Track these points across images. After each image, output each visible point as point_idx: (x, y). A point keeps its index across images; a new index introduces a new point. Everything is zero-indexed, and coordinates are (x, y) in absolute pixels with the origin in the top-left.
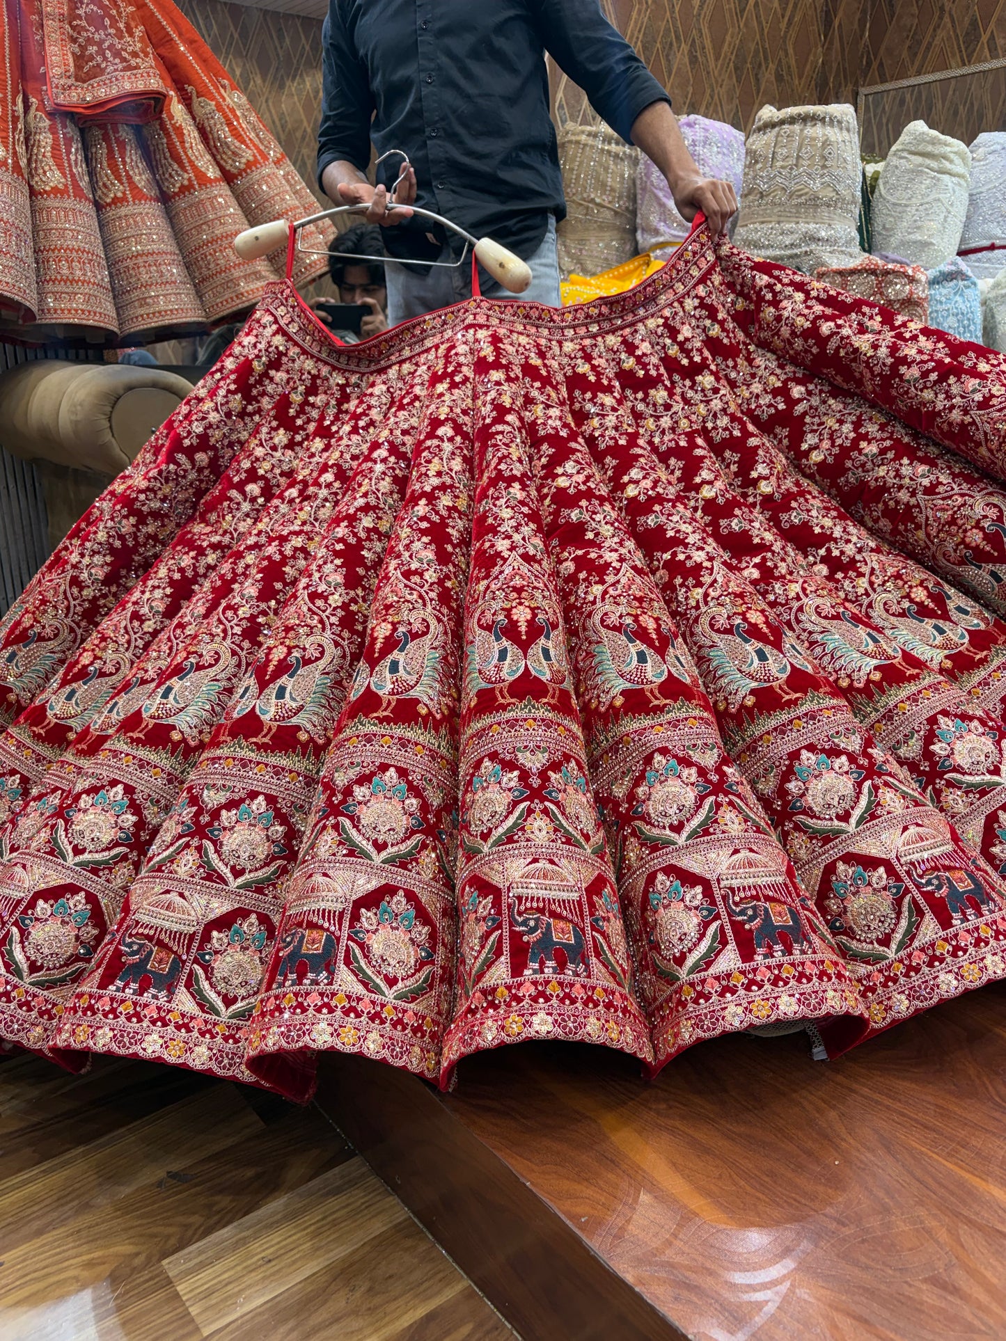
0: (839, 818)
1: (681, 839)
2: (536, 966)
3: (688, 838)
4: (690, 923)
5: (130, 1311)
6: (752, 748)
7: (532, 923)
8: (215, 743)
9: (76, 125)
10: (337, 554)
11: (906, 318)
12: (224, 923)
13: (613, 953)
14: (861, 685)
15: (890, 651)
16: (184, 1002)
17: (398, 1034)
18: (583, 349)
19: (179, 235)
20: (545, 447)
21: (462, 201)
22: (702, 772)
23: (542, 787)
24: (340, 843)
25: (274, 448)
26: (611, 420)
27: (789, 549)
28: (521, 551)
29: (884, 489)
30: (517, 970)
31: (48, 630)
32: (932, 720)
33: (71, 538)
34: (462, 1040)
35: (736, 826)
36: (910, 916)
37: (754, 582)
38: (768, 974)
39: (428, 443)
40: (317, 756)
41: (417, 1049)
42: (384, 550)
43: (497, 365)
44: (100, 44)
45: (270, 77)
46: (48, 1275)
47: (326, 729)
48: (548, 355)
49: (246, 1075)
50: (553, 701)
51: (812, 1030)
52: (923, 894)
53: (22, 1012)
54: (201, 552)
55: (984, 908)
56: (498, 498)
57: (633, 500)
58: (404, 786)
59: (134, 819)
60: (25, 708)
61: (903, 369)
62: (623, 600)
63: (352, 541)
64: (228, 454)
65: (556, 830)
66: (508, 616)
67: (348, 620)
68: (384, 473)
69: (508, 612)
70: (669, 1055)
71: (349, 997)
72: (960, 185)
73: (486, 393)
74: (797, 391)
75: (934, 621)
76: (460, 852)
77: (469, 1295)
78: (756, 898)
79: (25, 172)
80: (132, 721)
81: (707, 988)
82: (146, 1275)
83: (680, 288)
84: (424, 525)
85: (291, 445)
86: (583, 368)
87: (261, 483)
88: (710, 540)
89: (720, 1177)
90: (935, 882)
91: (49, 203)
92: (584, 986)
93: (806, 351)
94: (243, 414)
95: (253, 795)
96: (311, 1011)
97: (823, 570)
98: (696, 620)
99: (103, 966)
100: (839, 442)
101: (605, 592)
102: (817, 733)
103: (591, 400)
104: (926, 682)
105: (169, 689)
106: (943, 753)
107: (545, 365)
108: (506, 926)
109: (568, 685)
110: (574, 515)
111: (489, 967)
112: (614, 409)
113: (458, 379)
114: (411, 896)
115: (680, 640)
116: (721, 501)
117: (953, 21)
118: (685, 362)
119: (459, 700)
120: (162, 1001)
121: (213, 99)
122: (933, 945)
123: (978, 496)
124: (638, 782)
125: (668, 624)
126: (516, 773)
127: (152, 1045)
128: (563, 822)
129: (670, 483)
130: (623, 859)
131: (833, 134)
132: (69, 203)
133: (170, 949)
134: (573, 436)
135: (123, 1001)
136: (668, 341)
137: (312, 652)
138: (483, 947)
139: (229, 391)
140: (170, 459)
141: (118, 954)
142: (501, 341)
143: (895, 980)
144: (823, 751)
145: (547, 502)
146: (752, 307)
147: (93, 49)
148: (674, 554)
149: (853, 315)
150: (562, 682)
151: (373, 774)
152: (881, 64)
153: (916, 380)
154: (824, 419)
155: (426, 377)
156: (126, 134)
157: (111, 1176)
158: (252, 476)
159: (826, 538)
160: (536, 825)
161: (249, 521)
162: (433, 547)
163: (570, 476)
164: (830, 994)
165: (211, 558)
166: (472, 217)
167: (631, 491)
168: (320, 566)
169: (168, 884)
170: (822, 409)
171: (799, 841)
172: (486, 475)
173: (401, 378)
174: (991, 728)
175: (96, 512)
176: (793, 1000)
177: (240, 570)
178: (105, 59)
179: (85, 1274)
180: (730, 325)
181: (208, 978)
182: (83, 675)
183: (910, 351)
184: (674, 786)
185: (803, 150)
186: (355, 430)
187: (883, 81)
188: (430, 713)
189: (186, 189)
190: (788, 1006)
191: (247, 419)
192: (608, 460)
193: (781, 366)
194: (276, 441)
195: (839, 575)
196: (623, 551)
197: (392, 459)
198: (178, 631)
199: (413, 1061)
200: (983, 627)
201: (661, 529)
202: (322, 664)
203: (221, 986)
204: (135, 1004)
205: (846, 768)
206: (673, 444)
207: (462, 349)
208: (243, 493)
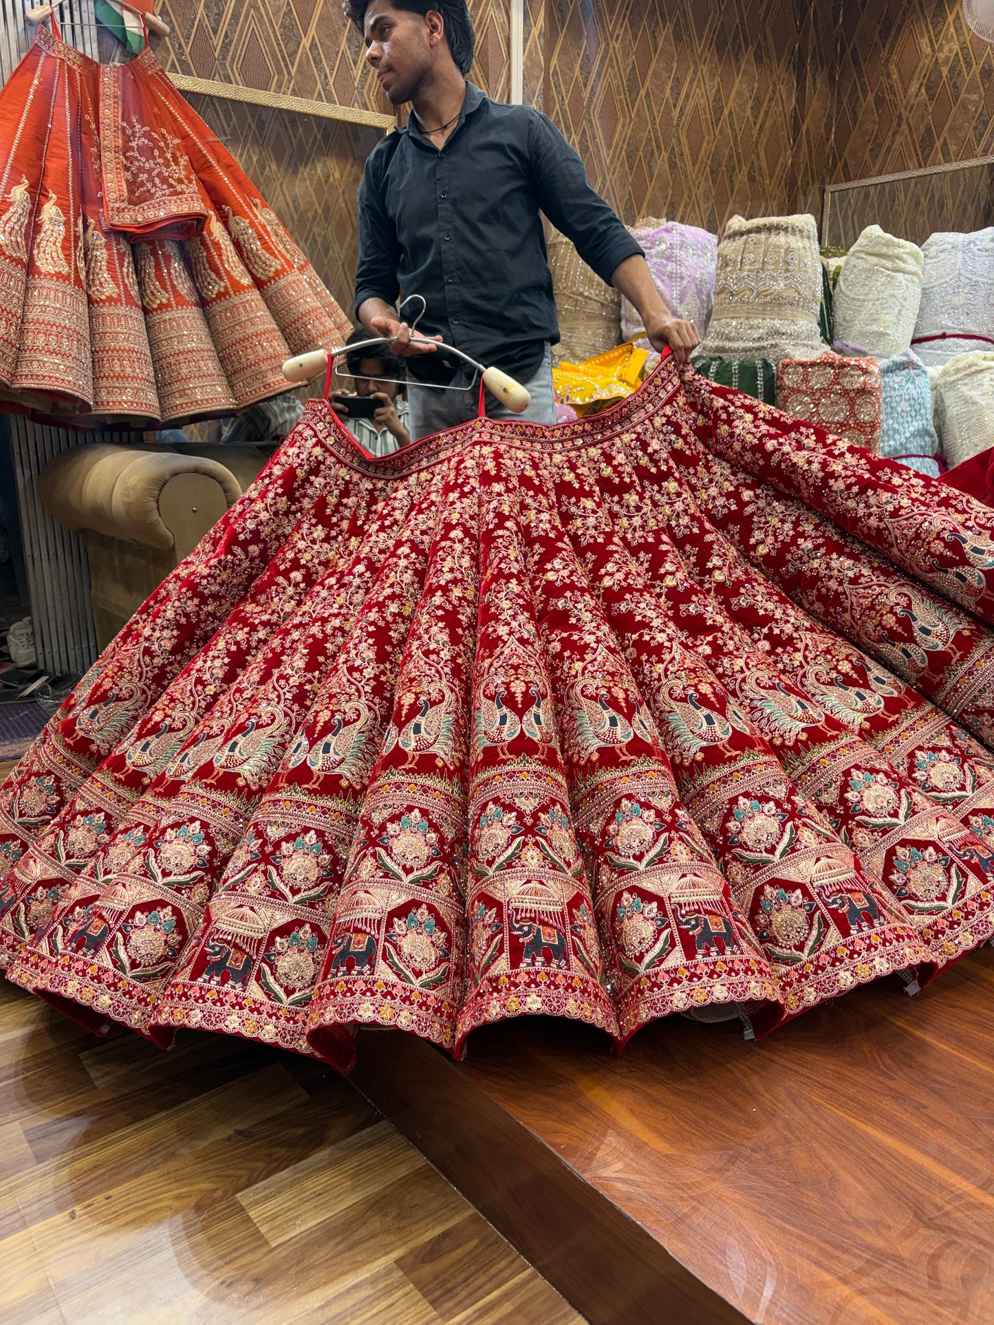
0: (767, 851)
1: (641, 866)
2: (529, 961)
3: (647, 865)
4: (648, 930)
5: (214, 1230)
6: (701, 794)
7: (526, 929)
8: (273, 788)
9: (128, 242)
10: (370, 635)
11: (836, 437)
12: (284, 931)
13: (588, 952)
14: (791, 744)
15: (815, 716)
16: (255, 991)
17: (422, 1013)
18: (569, 461)
19: (214, 334)
20: (537, 546)
21: (474, 335)
22: (659, 814)
23: (534, 825)
24: (378, 868)
25: (314, 542)
26: (591, 521)
27: (736, 629)
28: (518, 635)
29: (818, 578)
30: (515, 963)
31: (124, 692)
32: (847, 773)
33: (141, 613)
34: (473, 1016)
35: (684, 856)
36: (820, 927)
37: (707, 657)
38: (706, 969)
39: (443, 544)
40: (355, 799)
41: (437, 1026)
42: (407, 630)
43: (498, 478)
44: (150, 172)
45: (284, 164)
46: (145, 1206)
47: (362, 777)
48: (541, 466)
49: (303, 1046)
50: (542, 757)
51: (744, 1017)
52: (830, 911)
53: (125, 999)
54: (254, 628)
55: (876, 922)
56: (499, 592)
57: (609, 589)
58: (426, 823)
59: (208, 848)
60: (105, 757)
61: (832, 482)
62: (599, 675)
63: (381, 623)
64: (275, 544)
65: (544, 858)
66: (508, 688)
67: (379, 689)
68: (407, 567)
69: (507, 685)
70: (631, 1032)
71: (386, 984)
72: (912, 281)
73: (489, 502)
74: (747, 495)
75: (856, 689)
76: (470, 876)
77: (473, 1220)
78: (698, 911)
79: (84, 284)
80: (206, 770)
81: (660, 979)
82: (224, 1204)
83: (650, 408)
84: (440, 613)
85: (327, 539)
86: (569, 477)
87: (303, 571)
88: (671, 624)
89: (665, 1120)
90: (839, 901)
91: (105, 310)
92: (565, 976)
93: (754, 463)
94: (288, 513)
95: (306, 830)
96: (358, 994)
97: (766, 645)
98: (658, 690)
99: (193, 963)
100: (781, 538)
101: (585, 668)
102: (752, 783)
103: (575, 504)
104: (843, 742)
105: (235, 744)
106: (855, 800)
107: (538, 476)
108: (506, 931)
109: (555, 744)
110: (561, 604)
111: (494, 961)
112: (594, 512)
113: (466, 489)
114: (431, 909)
115: (645, 706)
116: (681, 589)
117: (910, 129)
118: (654, 470)
119: (468, 754)
120: (239, 989)
121: (247, 217)
122: (835, 949)
123: (892, 586)
124: (609, 821)
125: (635, 693)
126: (514, 814)
127: (233, 1023)
128: (551, 853)
129: (639, 575)
130: (597, 881)
131: (794, 241)
132: (122, 310)
133: (244, 951)
134: (560, 537)
135: (209, 990)
136: (640, 453)
137: (351, 715)
138: (489, 947)
139: (276, 494)
140: (228, 550)
141: (204, 954)
142: (501, 456)
143: (807, 977)
144: (756, 797)
145: (539, 592)
146: (710, 423)
147: (143, 177)
148: (641, 635)
149: (793, 435)
150: (550, 741)
151: (402, 814)
152: (846, 165)
153: (842, 491)
154: (769, 518)
155: (440, 486)
156: (171, 249)
157: (190, 1133)
158: (296, 565)
159: (768, 619)
160: (529, 854)
161: (293, 603)
162: (447, 630)
163: (557, 571)
164: (753, 984)
165: (262, 634)
166: (481, 348)
167: (607, 582)
168: (356, 645)
169: (241, 900)
170: (768, 510)
171: (736, 869)
172: (489, 571)
173: (419, 484)
174: (894, 780)
175: (163, 593)
176: (725, 988)
177: (288, 645)
178: (154, 185)
179: (176, 1204)
180: (692, 439)
181: (273, 974)
182: (156, 730)
183: (837, 467)
184: (636, 825)
185: (769, 256)
186: (382, 528)
187: (848, 180)
188: (445, 766)
189: (222, 295)
190: (720, 993)
191: (291, 517)
192: (589, 555)
193: (734, 474)
194: (315, 535)
195: (779, 650)
196: (599, 634)
197: (413, 555)
198: (237, 695)
199: (434, 1033)
200: (896, 694)
201: (630, 614)
202: (358, 724)
203: (283, 981)
204: (218, 992)
205: (773, 812)
206: (642, 541)
207: (469, 463)
208: (288, 579)
